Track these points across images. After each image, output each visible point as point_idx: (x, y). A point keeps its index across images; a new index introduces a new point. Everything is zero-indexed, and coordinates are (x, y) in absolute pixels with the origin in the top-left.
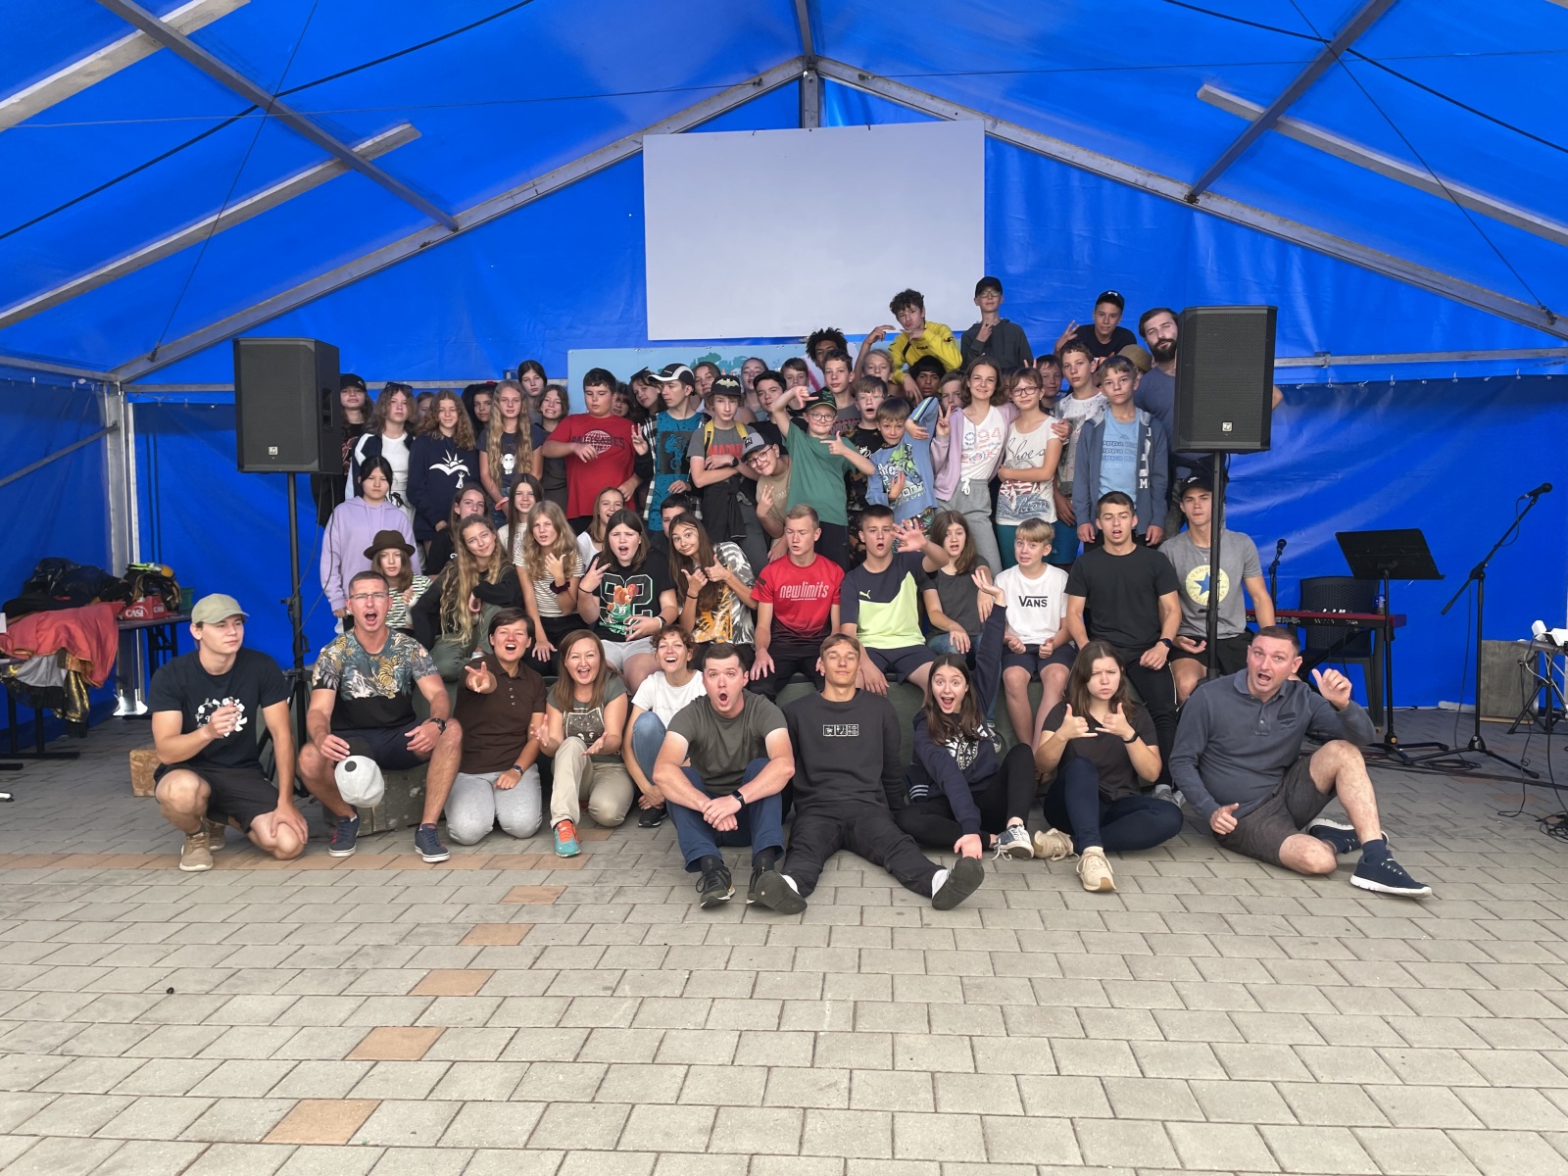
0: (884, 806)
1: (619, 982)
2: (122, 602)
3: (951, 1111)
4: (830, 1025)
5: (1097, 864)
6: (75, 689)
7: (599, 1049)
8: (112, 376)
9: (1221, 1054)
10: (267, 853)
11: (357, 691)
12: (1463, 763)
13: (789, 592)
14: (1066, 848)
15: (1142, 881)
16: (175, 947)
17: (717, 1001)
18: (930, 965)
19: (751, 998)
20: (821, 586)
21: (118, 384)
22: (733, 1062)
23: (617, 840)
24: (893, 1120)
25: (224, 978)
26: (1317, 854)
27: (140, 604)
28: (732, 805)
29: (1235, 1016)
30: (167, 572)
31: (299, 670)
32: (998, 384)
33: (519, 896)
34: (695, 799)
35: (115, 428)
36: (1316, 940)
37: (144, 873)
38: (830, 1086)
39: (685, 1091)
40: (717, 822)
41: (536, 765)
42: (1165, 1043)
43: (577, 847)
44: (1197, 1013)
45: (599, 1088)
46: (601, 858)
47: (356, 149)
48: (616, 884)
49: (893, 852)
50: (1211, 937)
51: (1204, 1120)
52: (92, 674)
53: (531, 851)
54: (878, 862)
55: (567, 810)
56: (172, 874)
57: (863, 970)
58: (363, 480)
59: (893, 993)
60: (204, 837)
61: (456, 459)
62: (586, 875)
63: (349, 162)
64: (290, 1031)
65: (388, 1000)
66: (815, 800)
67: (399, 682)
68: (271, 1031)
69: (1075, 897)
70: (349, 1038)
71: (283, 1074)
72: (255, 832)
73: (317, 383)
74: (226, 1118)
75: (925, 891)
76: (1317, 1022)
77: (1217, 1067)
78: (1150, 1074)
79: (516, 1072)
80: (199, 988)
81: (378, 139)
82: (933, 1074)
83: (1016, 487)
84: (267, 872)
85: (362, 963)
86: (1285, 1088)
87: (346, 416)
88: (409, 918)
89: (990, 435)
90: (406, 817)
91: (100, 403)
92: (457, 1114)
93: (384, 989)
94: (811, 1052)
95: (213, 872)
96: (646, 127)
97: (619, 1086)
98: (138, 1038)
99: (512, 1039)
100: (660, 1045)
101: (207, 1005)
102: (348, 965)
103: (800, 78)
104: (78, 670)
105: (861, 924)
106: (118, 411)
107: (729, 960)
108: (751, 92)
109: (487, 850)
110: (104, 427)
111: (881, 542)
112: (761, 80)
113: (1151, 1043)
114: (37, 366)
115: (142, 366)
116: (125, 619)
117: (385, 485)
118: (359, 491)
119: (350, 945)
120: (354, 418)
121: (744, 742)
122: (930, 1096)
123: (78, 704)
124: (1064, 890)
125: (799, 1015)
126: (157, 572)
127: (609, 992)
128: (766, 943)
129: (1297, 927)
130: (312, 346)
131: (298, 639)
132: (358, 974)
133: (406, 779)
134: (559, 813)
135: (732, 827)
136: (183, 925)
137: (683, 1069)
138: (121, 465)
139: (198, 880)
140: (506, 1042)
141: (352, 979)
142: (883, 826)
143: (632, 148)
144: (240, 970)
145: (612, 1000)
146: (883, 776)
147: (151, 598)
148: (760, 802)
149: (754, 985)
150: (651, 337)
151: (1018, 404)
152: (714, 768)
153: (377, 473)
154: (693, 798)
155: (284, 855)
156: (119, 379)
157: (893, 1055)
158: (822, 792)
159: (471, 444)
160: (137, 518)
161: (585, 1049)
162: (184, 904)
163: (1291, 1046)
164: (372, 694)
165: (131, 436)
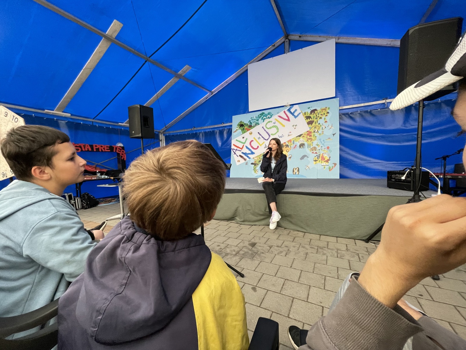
21: (162, 132)
63: (179, 77)
81: (183, 70)
91: (159, 135)
103: (284, 42)
106: (162, 137)
112: (275, 45)
130: (139, 106)
143: (246, 69)
165: (164, 142)
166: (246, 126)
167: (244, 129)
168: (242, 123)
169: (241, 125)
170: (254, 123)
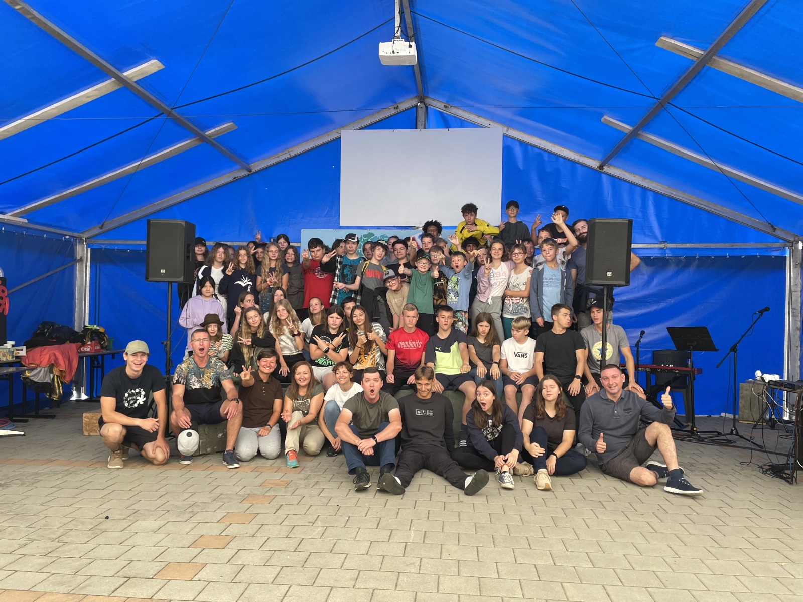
0: (444, 448)
1: (316, 520)
2: (80, 344)
3: (465, 575)
4: (413, 540)
5: (544, 477)
6: (56, 384)
7: (306, 546)
8: (82, 235)
9: (591, 557)
10: (149, 461)
11: (194, 385)
12: (728, 441)
13: (402, 345)
14: (530, 471)
15: (565, 486)
16: (107, 500)
17: (361, 529)
18: (461, 518)
19: (377, 528)
20: (418, 342)
21: (84, 239)
22: (367, 554)
23: (316, 461)
24: (439, 578)
25: (132, 513)
26: (648, 476)
27: (89, 345)
28: (372, 442)
29: (600, 543)
30: (102, 330)
31: (168, 376)
32: (504, 252)
33: (269, 483)
34: (354, 439)
35: (81, 260)
36: (643, 513)
37: (91, 469)
38: (411, 564)
39: (345, 564)
40: (364, 450)
41: (278, 424)
42: (566, 552)
43: (297, 463)
44: (583, 541)
45: (306, 562)
46: (308, 469)
47: (207, 134)
48: (315, 480)
49: (448, 468)
50: (594, 511)
51: (580, 582)
52: (65, 377)
53: (275, 465)
54: (440, 474)
55: (293, 446)
56: (104, 469)
57: (429, 519)
58: (202, 288)
59: (443, 528)
60: (120, 453)
61: (247, 279)
62: (302, 475)
63: (203, 139)
64: (163, 536)
65: (208, 525)
66: (411, 444)
67: (213, 381)
68: (155, 535)
69: (532, 492)
70: (190, 539)
71: (161, 552)
72: (145, 451)
73: (185, 241)
74: (136, 568)
75: (461, 487)
76: (638, 546)
77: (588, 562)
78: (558, 564)
79: (268, 554)
80: (120, 517)
81: (218, 129)
82: (459, 561)
83: (512, 300)
84: (149, 470)
85: (196, 509)
86: (618, 572)
87: (196, 257)
88: (217, 492)
89: (501, 274)
90: (215, 448)
91: (75, 247)
92: (241, 570)
93: (207, 520)
94: (403, 551)
95: (123, 469)
96: (343, 126)
97: (314, 561)
98: (93, 536)
99: (266, 541)
100: (334, 546)
101: (124, 524)
102: (190, 509)
103: (416, 106)
104: (59, 375)
105: (430, 500)
106: (83, 252)
107: (367, 513)
108: (393, 112)
109: (254, 464)
110: (76, 259)
111: (446, 323)
112: (398, 106)
113: (560, 552)
114: (46, 229)
115: (97, 231)
116: (81, 352)
117: (212, 289)
118: (199, 293)
119: (191, 501)
120: (200, 258)
121: (378, 415)
122: (456, 570)
123: (57, 391)
124: (528, 489)
125: (398, 536)
126: (98, 330)
127: (311, 524)
128: (385, 507)
129: (635, 508)
130: (183, 224)
131: (168, 361)
132: (194, 514)
133: (216, 429)
134: (289, 447)
135: (371, 453)
136: (111, 491)
137: (344, 556)
138: (83, 277)
139: (117, 472)
140: (263, 542)
141: (192, 515)
142: (444, 456)
143: (337, 136)
144: (139, 510)
145: (312, 527)
146: (444, 435)
147: (94, 342)
148: (385, 442)
149: (379, 523)
150: (341, 224)
151: (514, 260)
152: (364, 427)
153: (208, 284)
154: (353, 439)
155: (158, 463)
156: (85, 236)
157: (441, 553)
158: (414, 441)
159: (254, 272)
160: (88, 303)
161: (299, 546)
162: (111, 482)
163: (624, 555)
164: (200, 387)
165: (89, 264)
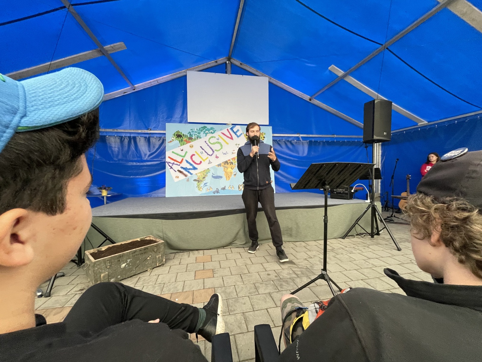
81: (113, 45)
96: (188, 68)
103: (226, 63)
112: (217, 61)
150: (189, 121)
166: (185, 137)
167: (182, 140)
168: (179, 134)
169: (179, 136)
170: (194, 135)
